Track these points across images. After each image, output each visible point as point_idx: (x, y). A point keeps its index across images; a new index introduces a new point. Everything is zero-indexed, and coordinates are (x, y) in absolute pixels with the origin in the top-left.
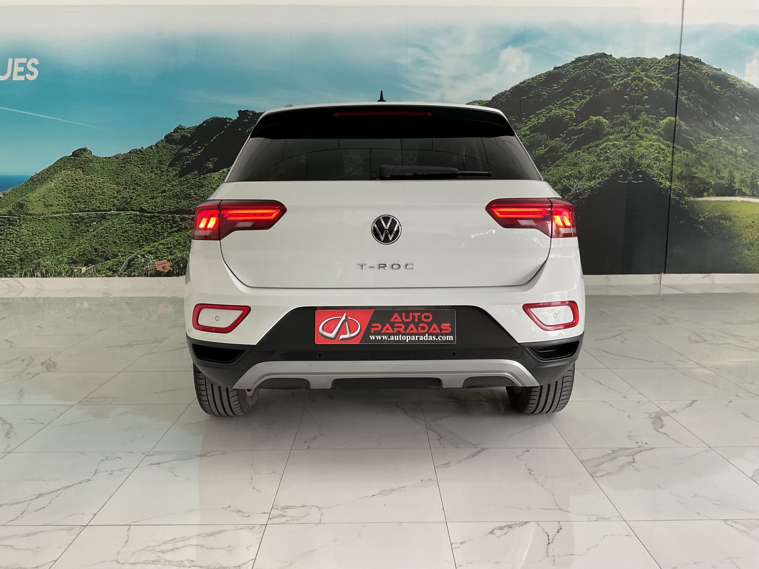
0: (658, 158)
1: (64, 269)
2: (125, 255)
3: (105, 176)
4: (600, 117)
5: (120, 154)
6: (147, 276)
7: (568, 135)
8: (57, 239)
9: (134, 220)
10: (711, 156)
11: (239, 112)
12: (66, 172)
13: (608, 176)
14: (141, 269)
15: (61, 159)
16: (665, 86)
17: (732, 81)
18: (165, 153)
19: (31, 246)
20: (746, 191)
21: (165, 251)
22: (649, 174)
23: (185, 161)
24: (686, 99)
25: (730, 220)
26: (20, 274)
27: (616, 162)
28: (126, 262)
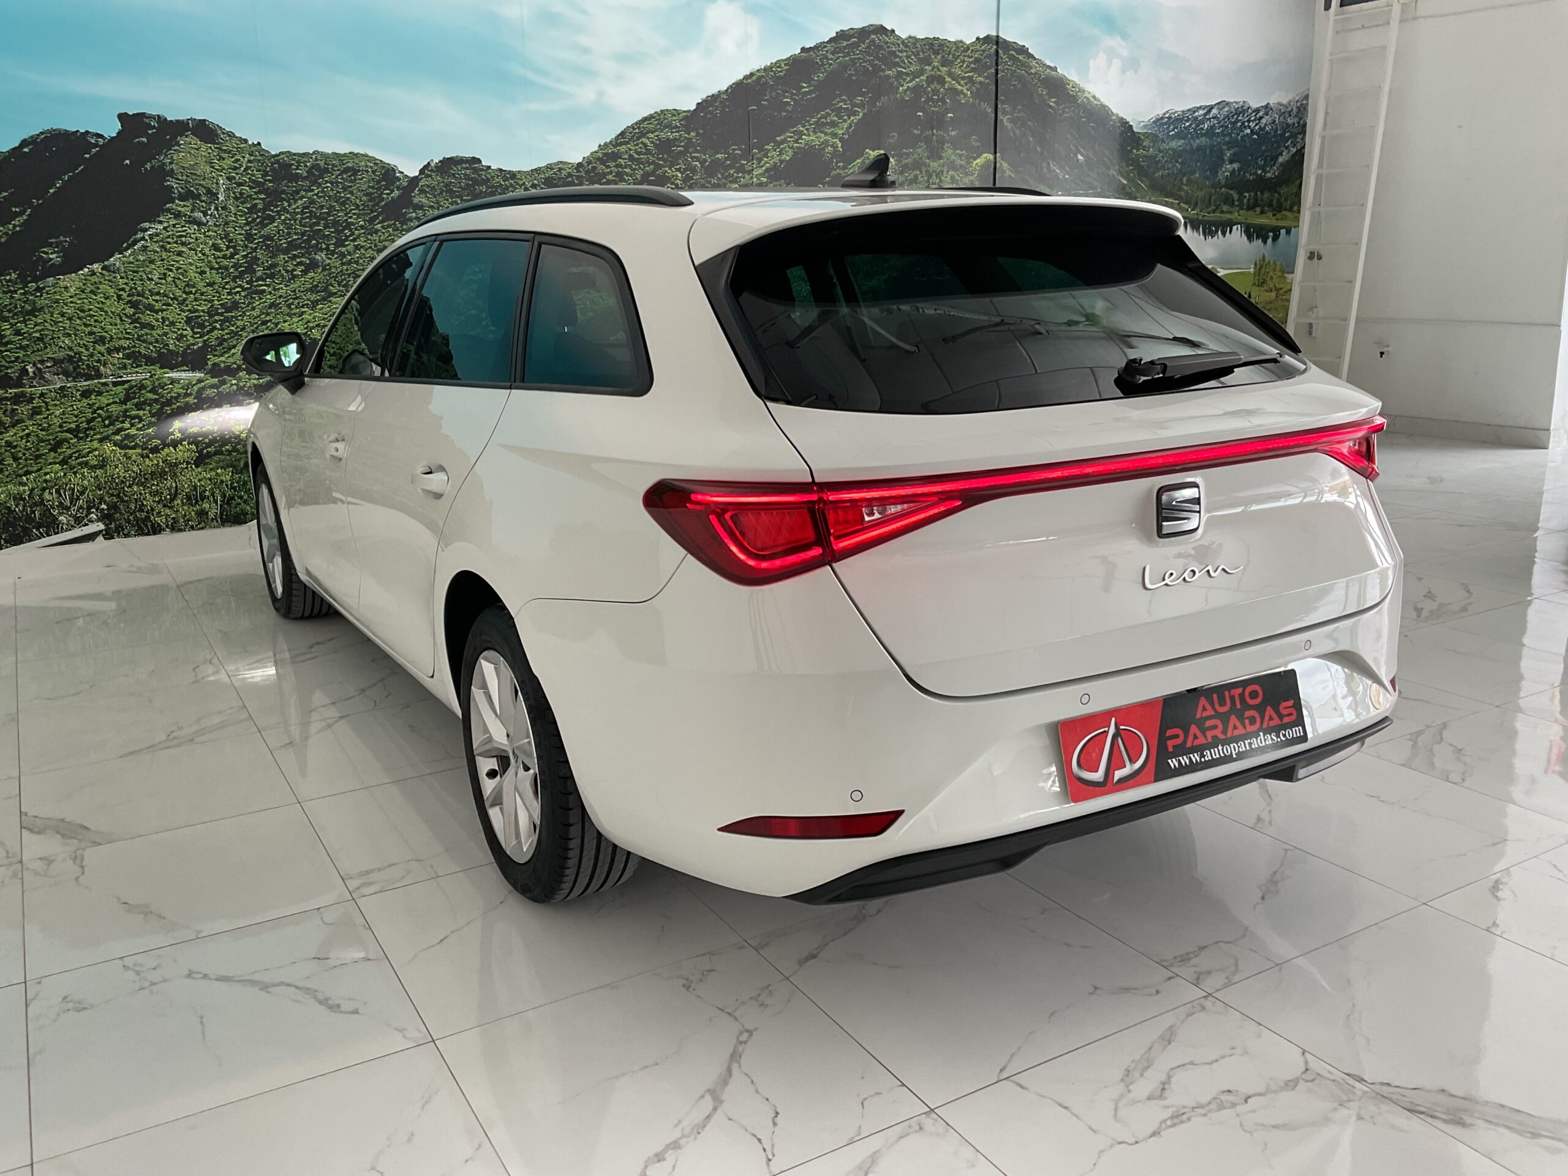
11: (122, 117)
16: (976, 95)
17: (1072, 91)
24: (1009, 121)
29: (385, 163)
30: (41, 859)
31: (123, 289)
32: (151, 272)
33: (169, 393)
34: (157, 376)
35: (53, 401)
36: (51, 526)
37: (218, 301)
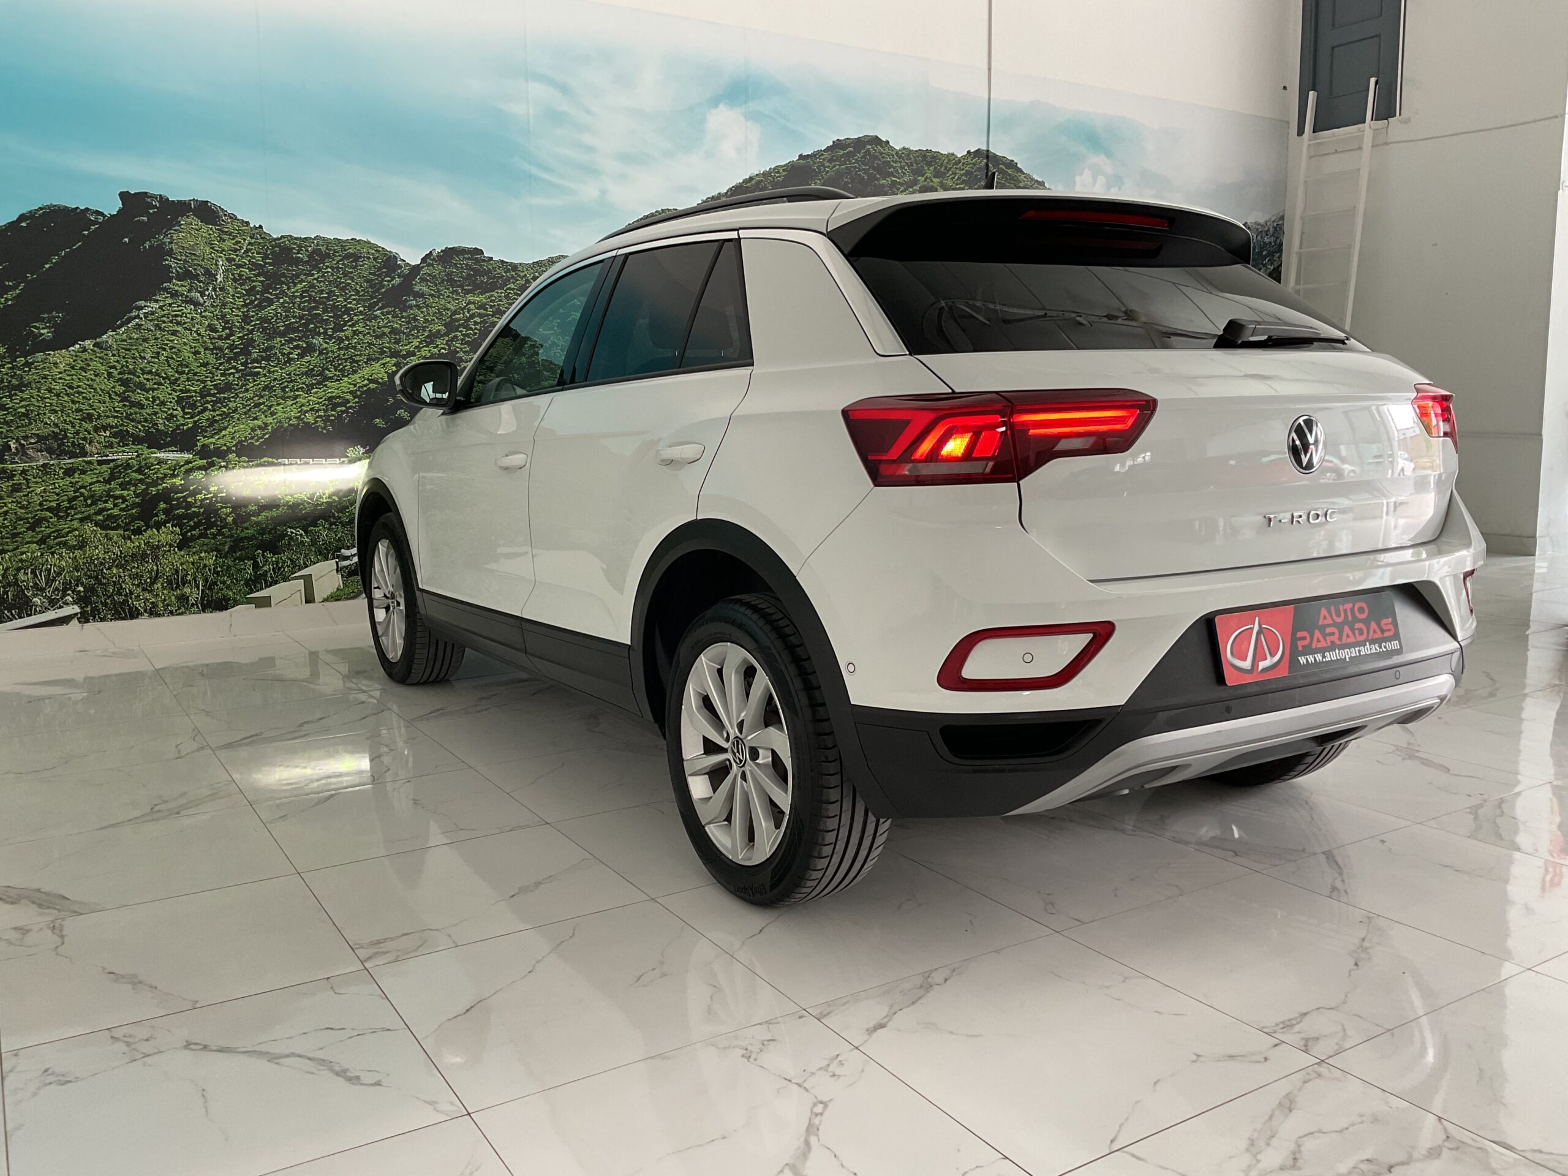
11: (124, 196)
29: (387, 251)
30: (15, 928)
31: (114, 367)
32: (143, 350)
33: (156, 473)
34: (143, 456)
35: (34, 478)
36: (23, 607)
37: (212, 382)
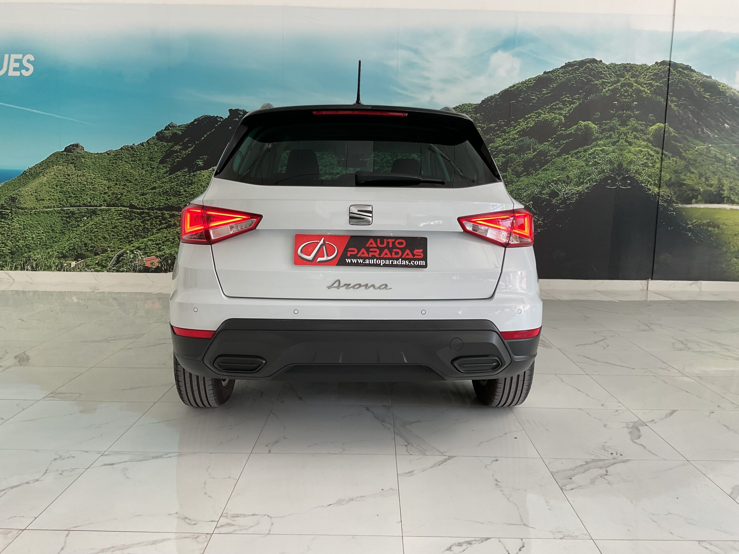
0: (646, 164)
1: (54, 263)
2: (114, 250)
3: (96, 172)
4: (589, 122)
5: (112, 150)
6: (136, 272)
7: (557, 139)
8: (48, 233)
9: (124, 215)
10: (700, 163)
11: (230, 111)
12: (58, 167)
13: (596, 181)
14: (129, 265)
15: (54, 154)
16: (655, 92)
17: (722, 89)
18: (156, 150)
19: (22, 240)
20: (735, 198)
21: (153, 247)
22: (638, 179)
23: (176, 159)
24: (676, 106)
25: (718, 227)
26: (10, 267)
27: (604, 167)
28: (115, 257)
